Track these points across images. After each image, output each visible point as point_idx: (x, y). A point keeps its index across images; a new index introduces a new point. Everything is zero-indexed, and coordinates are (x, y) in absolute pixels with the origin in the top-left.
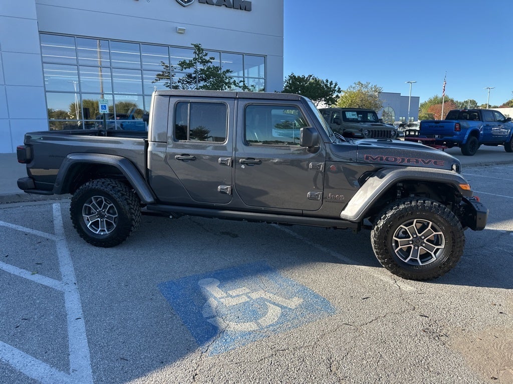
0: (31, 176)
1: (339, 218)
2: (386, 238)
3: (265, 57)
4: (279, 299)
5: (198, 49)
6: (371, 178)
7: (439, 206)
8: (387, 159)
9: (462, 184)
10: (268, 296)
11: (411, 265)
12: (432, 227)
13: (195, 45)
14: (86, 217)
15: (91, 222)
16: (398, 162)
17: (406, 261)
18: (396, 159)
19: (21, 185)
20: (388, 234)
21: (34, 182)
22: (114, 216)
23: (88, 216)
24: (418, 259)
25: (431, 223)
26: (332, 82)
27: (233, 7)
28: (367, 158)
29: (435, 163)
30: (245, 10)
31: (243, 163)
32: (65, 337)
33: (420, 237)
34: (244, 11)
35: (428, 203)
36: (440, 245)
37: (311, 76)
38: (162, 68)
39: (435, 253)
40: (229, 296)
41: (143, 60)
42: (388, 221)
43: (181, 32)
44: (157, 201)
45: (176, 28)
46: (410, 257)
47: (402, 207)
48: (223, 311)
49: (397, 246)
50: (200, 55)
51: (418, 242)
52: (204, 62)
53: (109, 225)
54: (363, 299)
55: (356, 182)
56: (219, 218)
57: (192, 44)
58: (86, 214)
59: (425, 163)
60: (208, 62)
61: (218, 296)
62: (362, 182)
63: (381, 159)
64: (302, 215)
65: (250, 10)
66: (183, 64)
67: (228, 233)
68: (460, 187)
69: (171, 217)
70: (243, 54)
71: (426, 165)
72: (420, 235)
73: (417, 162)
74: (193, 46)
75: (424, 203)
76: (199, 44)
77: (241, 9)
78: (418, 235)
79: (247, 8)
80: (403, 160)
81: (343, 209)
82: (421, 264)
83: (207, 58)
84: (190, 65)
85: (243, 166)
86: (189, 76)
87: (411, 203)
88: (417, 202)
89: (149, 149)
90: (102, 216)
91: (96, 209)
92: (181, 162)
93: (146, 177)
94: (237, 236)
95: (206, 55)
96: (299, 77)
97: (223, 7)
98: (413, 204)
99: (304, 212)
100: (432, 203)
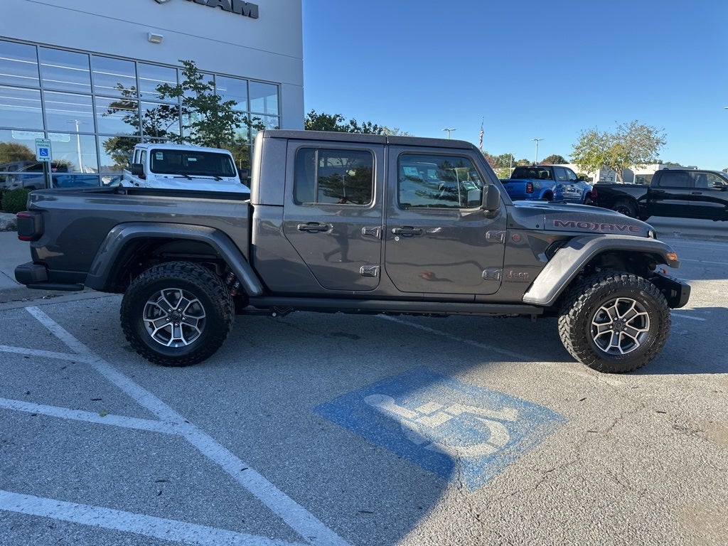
0: (36, 261)
1: (522, 303)
2: (585, 325)
3: (278, 85)
4: (489, 413)
5: (190, 69)
6: (562, 250)
7: (644, 281)
8: (579, 225)
9: (670, 253)
10: (471, 409)
11: (612, 355)
12: (635, 307)
13: (186, 63)
14: (147, 321)
15: (156, 330)
16: (592, 229)
17: (606, 351)
18: (589, 226)
19: (22, 276)
20: (587, 318)
21: (48, 272)
22: (198, 318)
23: (152, 321)
24: (619, 347)
25: (635, 302)
26: (376, 125)
27: (232, 9)
28: (557, 224)
29: (631, 229)
30: (250, 16)
31: (396, 234)
32: (251, 497)
33: (622, 320)
34: (247, 17)
35: (632, 276)
36: (643, 328)
37: (338, 116)
38: (119, 94)
39: (638, 338)
40: (422, 415)
41: (95, 81)
42: (588, 303)
43: (155, 41)
44: (267, 291)
45: (148, 34)
46: (610, 345)
47: (603, 284)
48: (434, 434)
49: (595, 333)
50: (192, 78)
51: (619, 325)
52: (196, 88)
53: (188, 332)
54: (582, 400)
55: (542, 256)
56: (345, 313)
57: (179, 61)
58: (148, 318)
59: (620, 229)
60: (205, 88)
61: (410, 416)
62: (550, 255)
63: (573, 225)
64: (474, 301)
65: (256, 17)
66: (164, 89)
67: (341, 334)
68: (667, 257)
69: (274, 315)
70: (247, 80)
71: (622, 231)
73: (612, 228)
75: (628, 277)
76: (192, 62)
77: (243, 14)
78: (620, 317)
79: (250, 12)
80: (597, 226)
81: (527, 290)
82: (622, 353)
83: (204, 82)
84: (177, 92)
85: (397, 239)
86: (165, 108)
87: (613, 278)
89: (255, 215)
90: (175, 319)
91: (167, 307)
92: (307, 234)
93: (250, 257)
94: (356, 337)
95: (201, 77)
96: (322, 116)
97: (218, 10)
98: (616, 279)
99: (478, 297)
100: (636, 278)
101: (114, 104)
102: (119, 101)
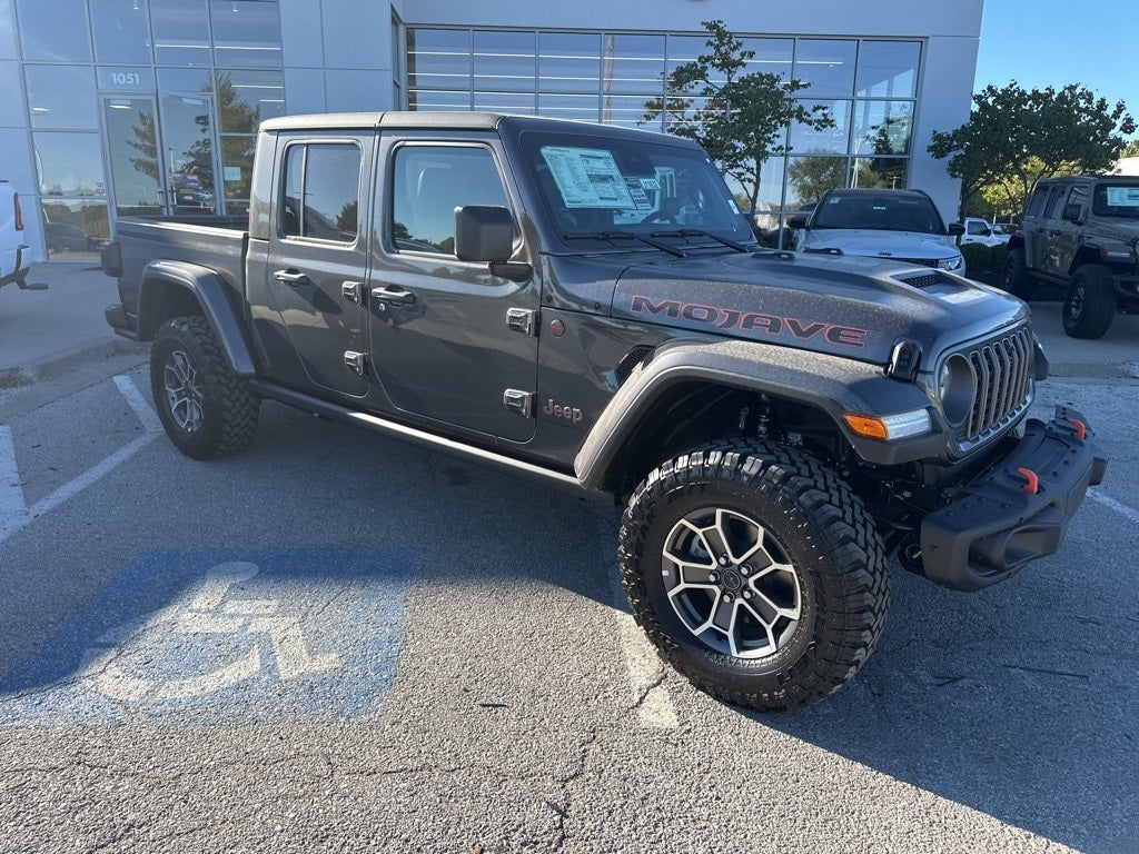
3: (921, 41)
5: (718, 34)
6: (638, 366)
7: (785, 479)
8: (687, 313)
9: (852, 414)
11: (709, 649)
12: (766, 544)
13: (711, 26)
14: (169, 391)
15: (176, 403)
17: (697, 632)
18: (713, 314)
20: (644, 537)
23: (173, 392)
24: (729, 634)
25: (761, 530)
26: (1103, 100)
28: (638, 305)
29: (834, 335)
31: (378, 298)
33: (739, 568)
36: (790, 608)
39: (778, 631)
46: (709, 623)
49: (675, 580)
50: (723, 49)
51: (731, 579)
52: (728, 65)
55: (614, 376)
57: (703, 24)
59: (799, 330)
62: (622, 375)
66: (684, 75)
68: (845, 422)
70: (856, 39)
71: (803, 338)
72: (737, 561)
73: (776, 326)
74: (704, 28)
75: (742, 460)
76: (719, 22)
78: (733, 560)
81: (582, 447)
82: (734, 653)
85: (382, 307)
87: (706, 456)
88: (724, 455)
89: (248, 254)
92: (288, 288)
95: (737, 46)
96: (1035, 93)
98: (715, 458)
100: (765, 466)
101: (650, 105)
102: (653, 99)
